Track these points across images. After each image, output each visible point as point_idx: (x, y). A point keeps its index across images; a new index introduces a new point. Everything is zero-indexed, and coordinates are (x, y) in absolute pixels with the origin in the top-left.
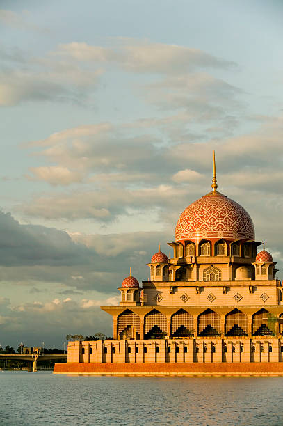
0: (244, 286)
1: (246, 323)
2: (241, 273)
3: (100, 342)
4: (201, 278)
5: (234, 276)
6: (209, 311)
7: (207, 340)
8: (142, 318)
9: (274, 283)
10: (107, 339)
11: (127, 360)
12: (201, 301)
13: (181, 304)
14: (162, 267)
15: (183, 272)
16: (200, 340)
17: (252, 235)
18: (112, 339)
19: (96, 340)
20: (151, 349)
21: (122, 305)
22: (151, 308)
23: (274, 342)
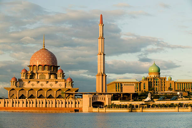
0: (53, 81)
1: (54, 94)
2: (52, 76)
3: (3, 100)
4: (39, 78)
5: (50, 77)
6: (41, 90)
7: (40, 100)
8: (18, 92)
9: (64, 80)
10: (6, 99)
11: (13, 106)
12: (38, 86)
13: (32, 87)
14: (25, 74)
15: (32, 76)
16: (38, 100)
17: (56, 64)
18: (8, 99)
19: (2, 99)
20: (21, 102)
21: (11, 87)
22: (21, 88)
23: (63, 100)
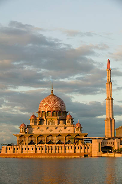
0: (62, 127)
1: (63, 139)
2: (61, 122)
3: (12, 146)
4: (48, 124)
5: (59, 123)
6: (50, 135)
7: (50, 145)
8: (27, 138)
9: (73, 126)
10: (15, 145)
11: (22, 152)
12: (48, 132)
13: (41, 133)
14: (34, 120)
15: (41, 122)
16: (47, 145)
17: (65, 109)
18: (17, 145)
19: (11, 145)
20: (30, 149)
21: (20, 133)
22: (30, 135)
23: (73, 146)
